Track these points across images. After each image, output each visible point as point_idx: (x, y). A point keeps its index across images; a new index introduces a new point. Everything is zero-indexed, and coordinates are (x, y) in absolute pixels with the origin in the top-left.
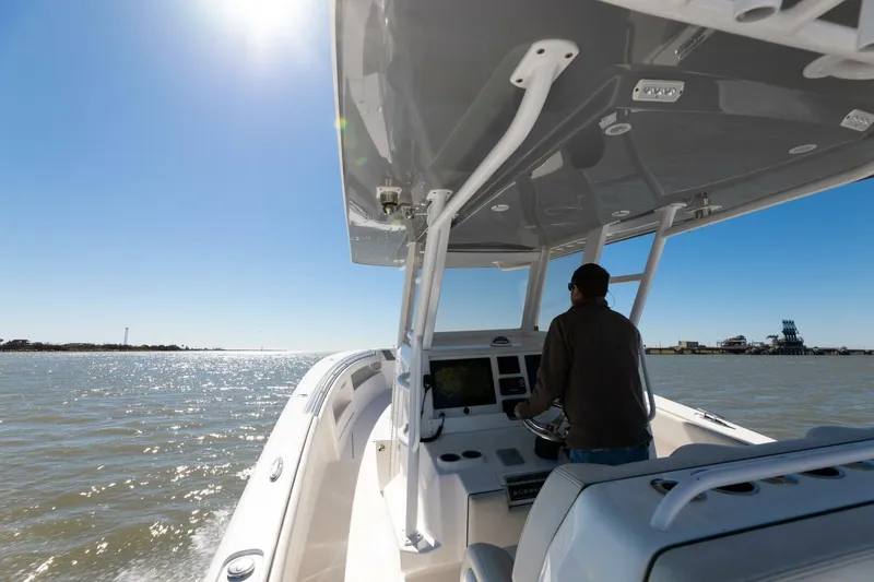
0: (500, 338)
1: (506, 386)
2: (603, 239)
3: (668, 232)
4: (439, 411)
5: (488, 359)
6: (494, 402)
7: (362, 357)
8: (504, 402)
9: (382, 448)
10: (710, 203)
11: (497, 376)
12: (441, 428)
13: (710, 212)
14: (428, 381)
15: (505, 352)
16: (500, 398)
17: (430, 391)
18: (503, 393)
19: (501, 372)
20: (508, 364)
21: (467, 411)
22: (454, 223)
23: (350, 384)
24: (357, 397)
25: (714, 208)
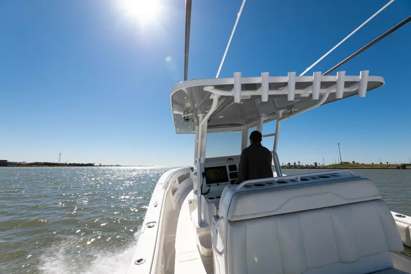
0: (230, 159)
1: (232, 175)
2: (262, 122)
3: (280, 119)
4: (208, 185)
5: (225, 166)
6: (228, 181)
7: (181, 170)
8: (231, 181)
9: (191, 203)
10: (294, 109)
11: (228, 172)
12: (209, 190)
13: (295, 111)
14: (204, 175)
15: (232, 163)
16: (230, 180)
17: (205, 178)
18: (231, 178)
19: (230, 170)
20: (233, 168)
21: (218, 185)
22: (208, 121)
23: (177, 182)
24: (181, 187)
25: (296, 110)
